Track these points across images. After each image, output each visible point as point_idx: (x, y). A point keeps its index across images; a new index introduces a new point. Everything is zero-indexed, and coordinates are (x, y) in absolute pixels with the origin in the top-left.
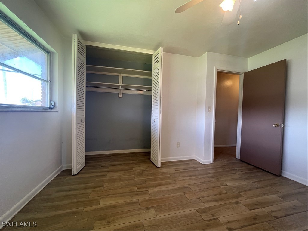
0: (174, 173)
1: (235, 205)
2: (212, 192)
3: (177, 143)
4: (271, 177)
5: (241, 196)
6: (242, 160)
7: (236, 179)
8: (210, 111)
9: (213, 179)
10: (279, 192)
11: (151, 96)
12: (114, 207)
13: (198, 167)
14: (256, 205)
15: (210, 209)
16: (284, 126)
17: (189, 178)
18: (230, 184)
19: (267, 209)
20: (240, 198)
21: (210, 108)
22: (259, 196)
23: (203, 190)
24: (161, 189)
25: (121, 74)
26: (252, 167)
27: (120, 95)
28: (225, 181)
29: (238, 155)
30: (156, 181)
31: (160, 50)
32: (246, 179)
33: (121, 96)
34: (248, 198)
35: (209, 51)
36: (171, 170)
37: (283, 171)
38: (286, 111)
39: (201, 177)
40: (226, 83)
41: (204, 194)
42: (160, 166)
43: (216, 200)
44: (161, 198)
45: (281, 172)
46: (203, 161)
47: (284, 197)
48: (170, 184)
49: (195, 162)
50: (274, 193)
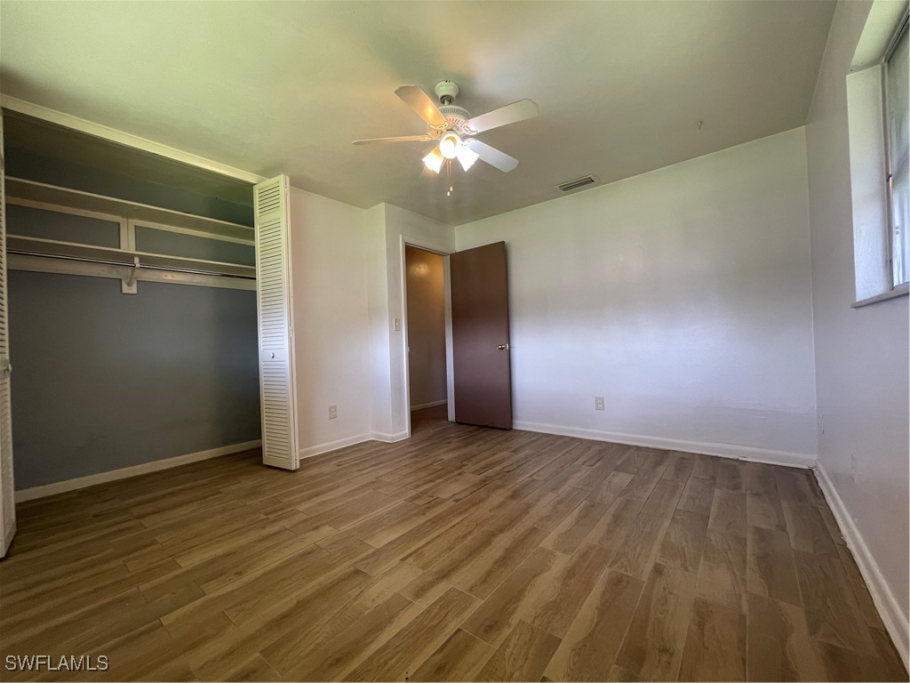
0: (339, 470)
1: (458, 477)
2: (423, 474)
3: (330, 408)
4: (501, 433)
5: (465, 465)
6: (459, 422)
7: (455, 449)
8: (398, 329)
9: (417, 459)
10: (508, 448)
11: (255, 292)
12: (228, 555)
13: (385, 450)
14: (485, 468)
15: (423, 493)
16: (510, 348)
17: (375, 468)
18: (446, 457)
19: (497, 468)
20: (464, 468)
21: (398, 321)
22: (486, 458)
23: (406, 476)
24: (325, 499)
25: (128, 218)
26: (474, 428)
27: (129, 285)
28: (438, 455)
29: (452, 415)
30: (302, 492)
31: (281, 181)
32: (468, 445)
33: (134, 290)
34: (474, 465)
35: (386, 202)
36: (330, 467)
37: (514, 421)
38: (511, 327)
39: (396, 460)
40: (417, 270)
41: (409, 480)
42: (298, 467)
43: (431, 481)
44: (333, 509)
45: (511, 423)
46: (390, 435)
47: (516, 451)
48: (338, 487)
49: (374, 444)
50: (504, 450)
